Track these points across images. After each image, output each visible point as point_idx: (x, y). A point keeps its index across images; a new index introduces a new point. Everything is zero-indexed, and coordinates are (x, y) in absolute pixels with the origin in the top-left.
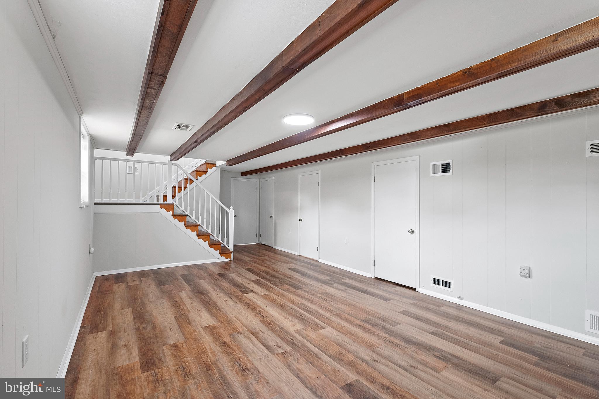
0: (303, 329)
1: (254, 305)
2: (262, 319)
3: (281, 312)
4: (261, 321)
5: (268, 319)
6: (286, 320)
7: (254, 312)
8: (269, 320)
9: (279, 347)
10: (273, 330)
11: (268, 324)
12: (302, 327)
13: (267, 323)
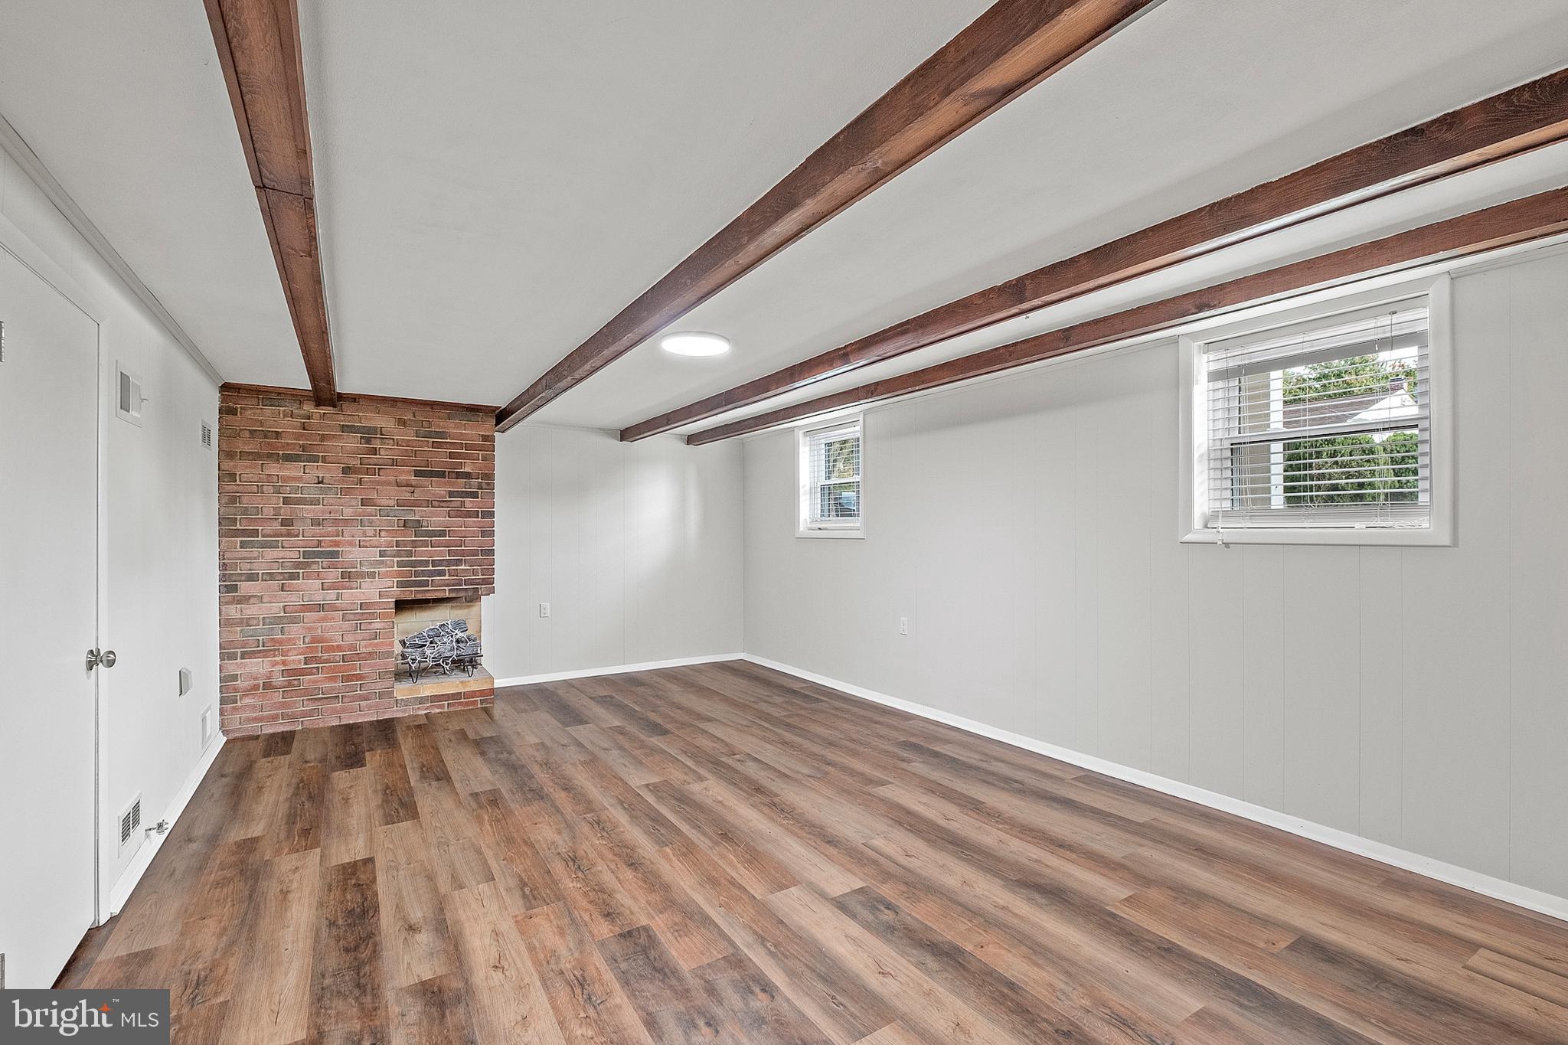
0: (689, 783)
1: (810, 839)
2: (776, 800)
3: (730, 818)
4: (776, 795)
5: (760, 800)
6: (720, 798)
7: (800, 814)
8: (759, 798)
9: (739, 760)
10: (748, 780)
11: (759, 789)
12: (691, 786)
13: (763, 793)
